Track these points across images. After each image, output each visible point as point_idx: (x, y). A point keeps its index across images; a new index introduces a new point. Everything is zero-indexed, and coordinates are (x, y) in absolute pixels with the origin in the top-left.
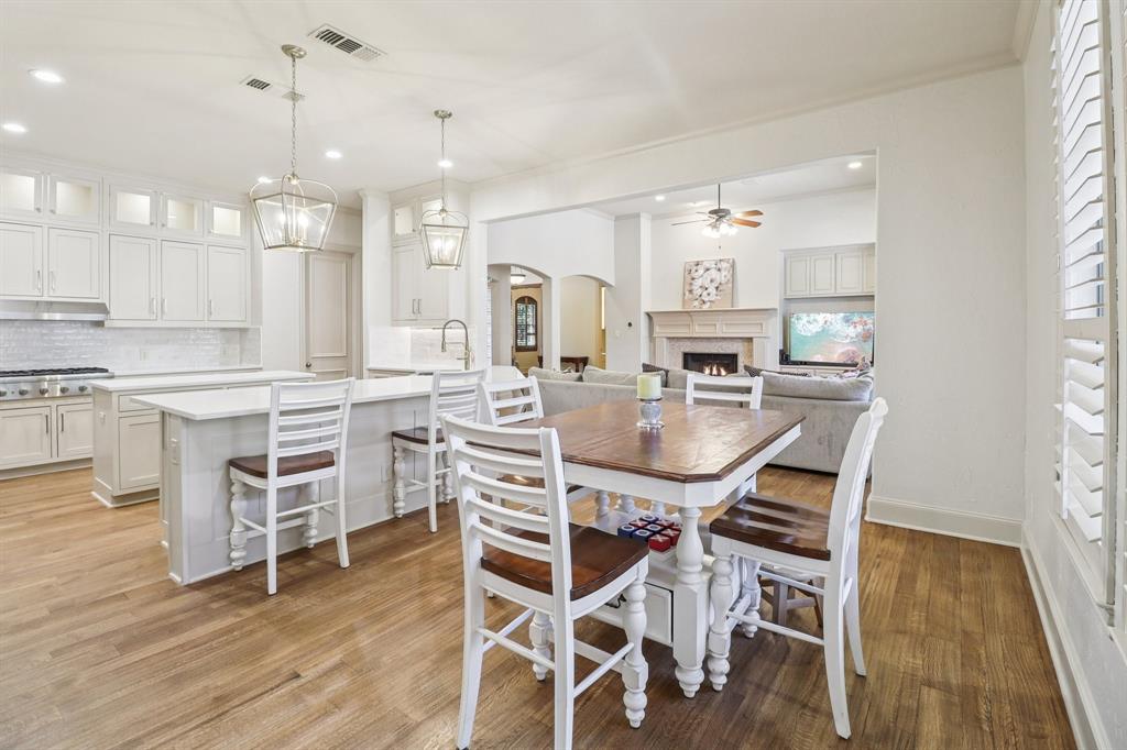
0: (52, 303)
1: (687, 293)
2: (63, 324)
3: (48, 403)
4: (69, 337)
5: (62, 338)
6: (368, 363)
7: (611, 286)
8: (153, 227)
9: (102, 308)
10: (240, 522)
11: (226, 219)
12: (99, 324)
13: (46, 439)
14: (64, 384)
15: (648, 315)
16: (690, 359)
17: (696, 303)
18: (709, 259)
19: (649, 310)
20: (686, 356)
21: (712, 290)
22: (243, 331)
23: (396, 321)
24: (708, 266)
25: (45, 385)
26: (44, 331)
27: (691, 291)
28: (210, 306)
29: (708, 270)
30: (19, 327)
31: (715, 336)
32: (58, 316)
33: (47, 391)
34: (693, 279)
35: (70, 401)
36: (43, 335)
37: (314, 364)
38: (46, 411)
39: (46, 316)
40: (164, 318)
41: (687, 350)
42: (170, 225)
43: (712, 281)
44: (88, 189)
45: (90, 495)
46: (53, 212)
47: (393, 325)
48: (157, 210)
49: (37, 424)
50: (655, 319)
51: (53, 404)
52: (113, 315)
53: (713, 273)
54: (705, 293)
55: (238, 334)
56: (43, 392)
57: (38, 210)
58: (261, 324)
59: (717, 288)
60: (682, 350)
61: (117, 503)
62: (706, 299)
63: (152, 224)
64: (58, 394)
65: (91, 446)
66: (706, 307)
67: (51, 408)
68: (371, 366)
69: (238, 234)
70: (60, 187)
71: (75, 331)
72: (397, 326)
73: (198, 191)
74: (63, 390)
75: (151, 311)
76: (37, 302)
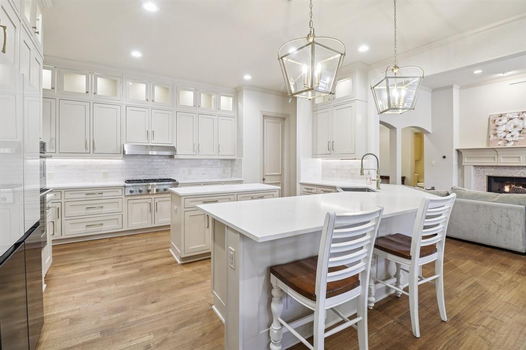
0: (152, 146)
1: (492, 136)
2: (157, 157)
3: (151, 197)
4: (159, 163)
5: (157, 163)
6: (299, 179)
7: (429, 133)
8: (195, 107)
9: (173, 149)
10: (278, 320)
11: (226, 102)
12: (172, 157)
13: (150, 215)
14: (157, 187)
15: (458, 151)
16: (493, 180)
17: (500, 142)
18: (511, 112)
19: (458, 148)
20: (490, 179)
21: (516, 132)
22: (232, 160)
23: (315, 155)
24: (511, 116)
25: (150, 188)
26: (150, 161)
27: (495, 135)
28: (219, 148)
29: (511, 119)
30: (139, 158)
31: (520, 165)
32: (155, 153)
33: (150, 190)
34: (497, 126)
35: (160, 196)
36: (149, 162)
37: (267, 178)
38: (150, 201)
39: (150, 153)
40: (199, 154)
41: (491, 174)
42: (202, 106)
43: (515, 127)
44: (167, 89)
45: (169, 251)
46: (153, 101)
47: (312, 157)
48: (197, 99)
49: (146, 207)
50: (464, 153)
51: (153, 197)
52: (178, 152)
53: (516, 121)
54: (509, 136)
55: (230, 162)
56: (149, 191)
57: (147, 100)
58: (242, 157)
59: (520, 132)
60: (487, 174)
61: (183, 261)
62: (510, 139)
63: (194, 106)
64: (155, 192)
65: (170, 219)
66: (509, 145)
67: (152, 199)
68: (302, 181)
69: (231, 109)
70: (156, 88)
71: (162, 160)
72: (315, 158)
73: (213, 88)
74: (157, 190)
75: (194, 151)
76: (147, 146)
